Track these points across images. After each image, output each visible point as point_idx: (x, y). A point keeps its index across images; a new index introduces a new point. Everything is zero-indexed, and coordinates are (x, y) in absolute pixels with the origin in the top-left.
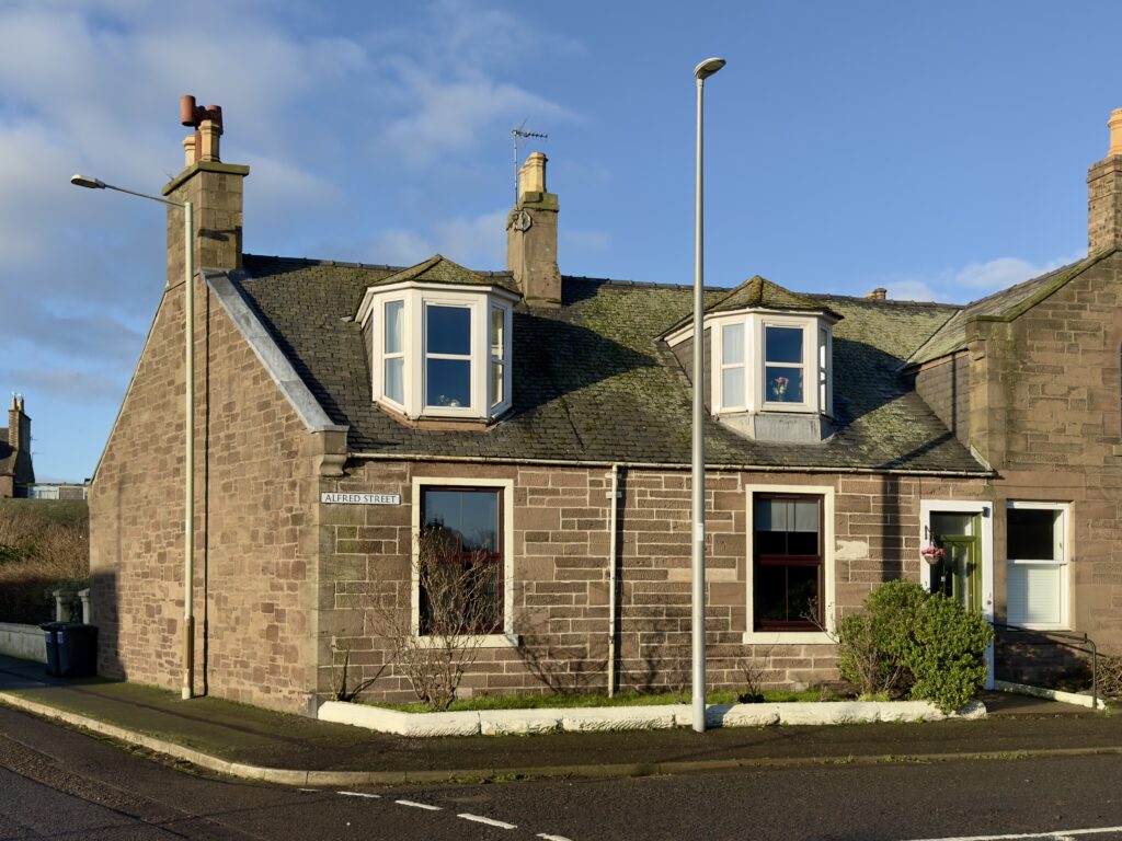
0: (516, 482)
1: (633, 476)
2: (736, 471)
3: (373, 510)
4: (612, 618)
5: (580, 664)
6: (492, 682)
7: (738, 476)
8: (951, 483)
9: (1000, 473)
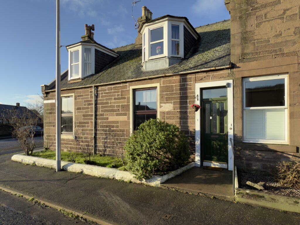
0: (75, 94)
1: (100, 88)
4: (94, 132)
5: (88, 145)
6: (71, 148)
7: (127, 84)
8: (211, 74)
9: (238, 65)
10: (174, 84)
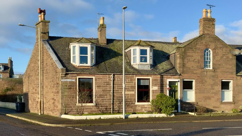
0: (95, 77)
1: (116, 76)
2: (134, 75)
3: (70, 82)
4: (112, 100)
5: (106, 108)
6: (91, 111)
7: (135, 76)
8: (173, 76)
9: (181, 74)
10: (158, 79)
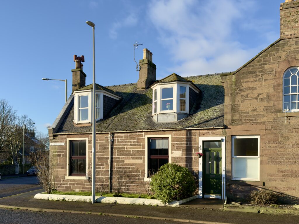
0: (89, 138)
3: (60, 146)
4: (109, 173)
6: (83, 188)
7: (143, 133)
8: (210, 131)
9: (229, 127)
10: (183, 137)
